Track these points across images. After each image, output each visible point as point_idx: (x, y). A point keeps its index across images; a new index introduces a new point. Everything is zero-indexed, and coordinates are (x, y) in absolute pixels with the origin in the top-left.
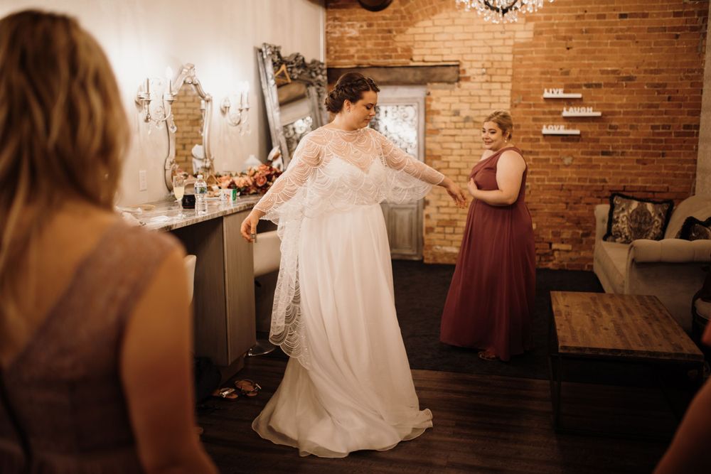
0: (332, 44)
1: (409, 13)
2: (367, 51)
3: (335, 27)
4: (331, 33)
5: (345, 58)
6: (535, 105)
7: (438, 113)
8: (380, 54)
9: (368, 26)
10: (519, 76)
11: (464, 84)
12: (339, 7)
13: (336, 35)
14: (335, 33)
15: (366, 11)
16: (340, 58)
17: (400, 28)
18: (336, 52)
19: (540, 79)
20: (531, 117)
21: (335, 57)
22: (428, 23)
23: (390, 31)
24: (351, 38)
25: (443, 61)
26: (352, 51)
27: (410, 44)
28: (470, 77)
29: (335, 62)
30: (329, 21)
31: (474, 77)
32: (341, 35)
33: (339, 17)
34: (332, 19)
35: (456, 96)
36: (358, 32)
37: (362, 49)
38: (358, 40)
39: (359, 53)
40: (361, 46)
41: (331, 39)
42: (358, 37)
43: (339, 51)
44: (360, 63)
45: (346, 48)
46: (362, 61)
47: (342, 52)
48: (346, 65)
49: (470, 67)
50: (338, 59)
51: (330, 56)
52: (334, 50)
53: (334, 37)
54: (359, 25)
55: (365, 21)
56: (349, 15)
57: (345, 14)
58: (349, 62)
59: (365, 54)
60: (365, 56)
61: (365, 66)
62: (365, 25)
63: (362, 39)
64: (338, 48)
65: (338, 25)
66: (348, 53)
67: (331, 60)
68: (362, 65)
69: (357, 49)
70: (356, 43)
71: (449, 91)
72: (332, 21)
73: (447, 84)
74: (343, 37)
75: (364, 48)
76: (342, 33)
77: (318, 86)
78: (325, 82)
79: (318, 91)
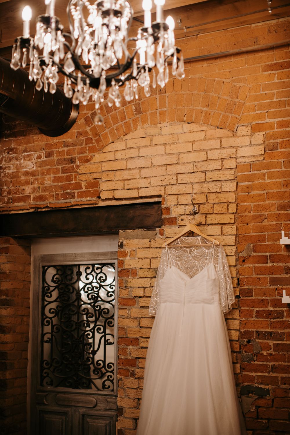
0: (6, 183)
1: (96, 134)
2: (44, 190)
3: (10, 160)
4: (5, 168)
5: (19, 200)
6: (273, 258)
7: (133, 273)
8: (60, 192)
9: (46, 157)
10: (247, 213)
11: (168, 230)
12: (15, 135)
13: (10, 171)
14: (9, 168)
15: (45, 137)
16: (14, 200)
17: (85, 154)
18: (9, 193)
19: (278, 217)
20: (268, 277)
21: (9, 199)
22: (119, 145)
23: (72, 161)
24: (27, 173)
25: (142, 198)
26: (28, 189)
27: (96, 176)
28: (175, 218)
29: (8, 207)
30: (4, 154)
31: (182, 217)
32: (15, 171)
33: (14, 148)
34: (6, 151)
35: (157, 247)
36: (35, 165)
37: (39, 187)
38: (35, 176)
39: (35, 192)
40: (38, 183)
41: (4, 177)
42: (35, 171)
43: (14, 191)
44: (37, 206)
45: (21, 187)
46: (38, 203)
47: (17, 192)
48: (23, 210)
49: (176, 203)
50: (12, 202)
51: (3, 199)
52: (8, 190)
53: (8, 173)
54: (36, 156)
55: (44, 150)
56: (26, 144)
57: (21, 143)
58: (24, 206)
59: (43, 194)
60: (43, 195)
61: (44, 210)
62: (43, 155)
63: (40, 173)
64: (12, 188)
65: (13, 157)
66: (22, 193)
67: (3, 205)
68: (41, 208)
69: (34, 187)
70: (33, 179)
71: (149, 240)
72: (6, 154)
73: (145, 230)
74: (18, 172)
75: (41, 186)
76: (17, 167)
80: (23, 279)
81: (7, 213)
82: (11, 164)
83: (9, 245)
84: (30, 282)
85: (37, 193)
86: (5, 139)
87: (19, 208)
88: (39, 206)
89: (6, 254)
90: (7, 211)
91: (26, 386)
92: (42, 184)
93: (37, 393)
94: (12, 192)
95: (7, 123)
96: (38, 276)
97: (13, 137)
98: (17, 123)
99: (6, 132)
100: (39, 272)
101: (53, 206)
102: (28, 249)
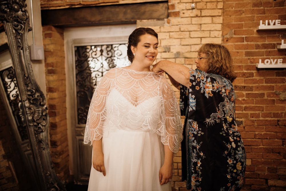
6: (247, 39)
10: (230, 9)
11: (174, 20)
19: (252, 12)
20: (244, 51)
28: (179, 12)
29: (49, 4)
31: (184, 11)
35: (165, 32)
46: (73, 1)
48: (60, 6)
49: (179, 2)
50: (51, 1)
58: (61, 3)
61: (77, 6)
67: (45, 2)
68: (75, 5)
71: (159, 27)
73: (156, 20)
77: (15, 23)
78: (27, 19)
79: (16, 28)
80: (61, 56)
81: (47, 9)
83: (51, 32)
84: (64, 57)
87: (57, 5)
88: (73, 4)
89: (50, 38)
90: (48, 7)
93: (76, 129)
96: (71, 53)
100: (72, 50)
101: (85, 3)
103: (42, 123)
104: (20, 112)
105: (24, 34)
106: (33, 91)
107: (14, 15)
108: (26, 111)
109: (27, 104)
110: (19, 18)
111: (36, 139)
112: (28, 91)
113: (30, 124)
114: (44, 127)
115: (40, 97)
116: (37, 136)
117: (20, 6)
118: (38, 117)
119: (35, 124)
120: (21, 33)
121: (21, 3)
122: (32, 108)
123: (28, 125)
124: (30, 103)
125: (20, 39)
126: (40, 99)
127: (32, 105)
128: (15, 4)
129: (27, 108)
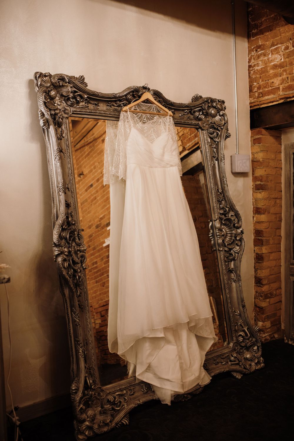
0: (256, 80)
3: (259, 57)
4: (254, 66)
5: (269, 93)
12: (261, 32)
13: (259, 68)
14: (258, 65)
15: (291, 26)
16: (263, 94)
18: (259, 88)
21: (259, 94)
24: (275, 67)
26: (277, 82)
29: (259, 101)
30: (252, 52)
32: (264, 66)
33: (262, 45)
34: (254, 49)
36: (282, 56)
37: (288, 78)
38: (283, 67)
39: (284, 83)
40: (286, 74)
41: (253, 74)
42: (283, 62)
43: (263, 86)
44: (286, 96)
45: (270, 80)
46: (288, 93)
47: (266, 86)
48: (273, 102)
50: (262, 97)
51: (254, 95)
52: (257, 86)
53: (257, 70)
54: (283, 47)
55: (291, 40)
56: (273, 38)
57: (268, 39)
58: (273, 98)
59: (292, 83)
60: (292, 85)
62: (290, 45)
63: (288, 64)
64: (262, 83)
65: (261, 54)
66: (272, 86)
67: (254, 100)
68: (290, 98)
69: (283, 78)
70: (281, 71)
72: (255, 52)
74: (266, 67)
75: (289, 76)
76: (265, 62)
77: (211, 130)
78: (225, 123)
79: (211, 136)
80: (275, 166)
81: (258, 107)
82: (259, 61)
83: (261, 136)
84: (281, 168)
85: (286, 84)
86: (253, 38)
87: (269, 101)
88: (288, 96)
89: (259, 145)
90: (258, 105)
91: (280, 259)
92: (290, 74)
93: (291, 266)
94: (262, 87)
95: (254, 23)
96: (288, 162)
97: (260, 35)
98: (263, 20)
99: (253, 31)
100: (290, 159)
102: (278, 138)
103: (234, 249)
104: (210, 233)
105: (220, 142)
106: (226, 209)
107: (210, 121)
108: (216, 233)
109: (217, 224)
110: (215, 124)
111: (226, 268)
112: (221, 209)
113: (219, 249)
114: (236, 254)
115: (235, 217)
116: (227, 264)
117: (218, 110)
118: (230, 241)
119: (226, 249)
120: (217, 142)
121: (218, 106)
122: (223, 230)
123: (217, 249)
124: (221, 224)
125: (215, 148)
126: (234, 220)
127: (224, 226)
128: (212, 109)
129: (217, 228)
